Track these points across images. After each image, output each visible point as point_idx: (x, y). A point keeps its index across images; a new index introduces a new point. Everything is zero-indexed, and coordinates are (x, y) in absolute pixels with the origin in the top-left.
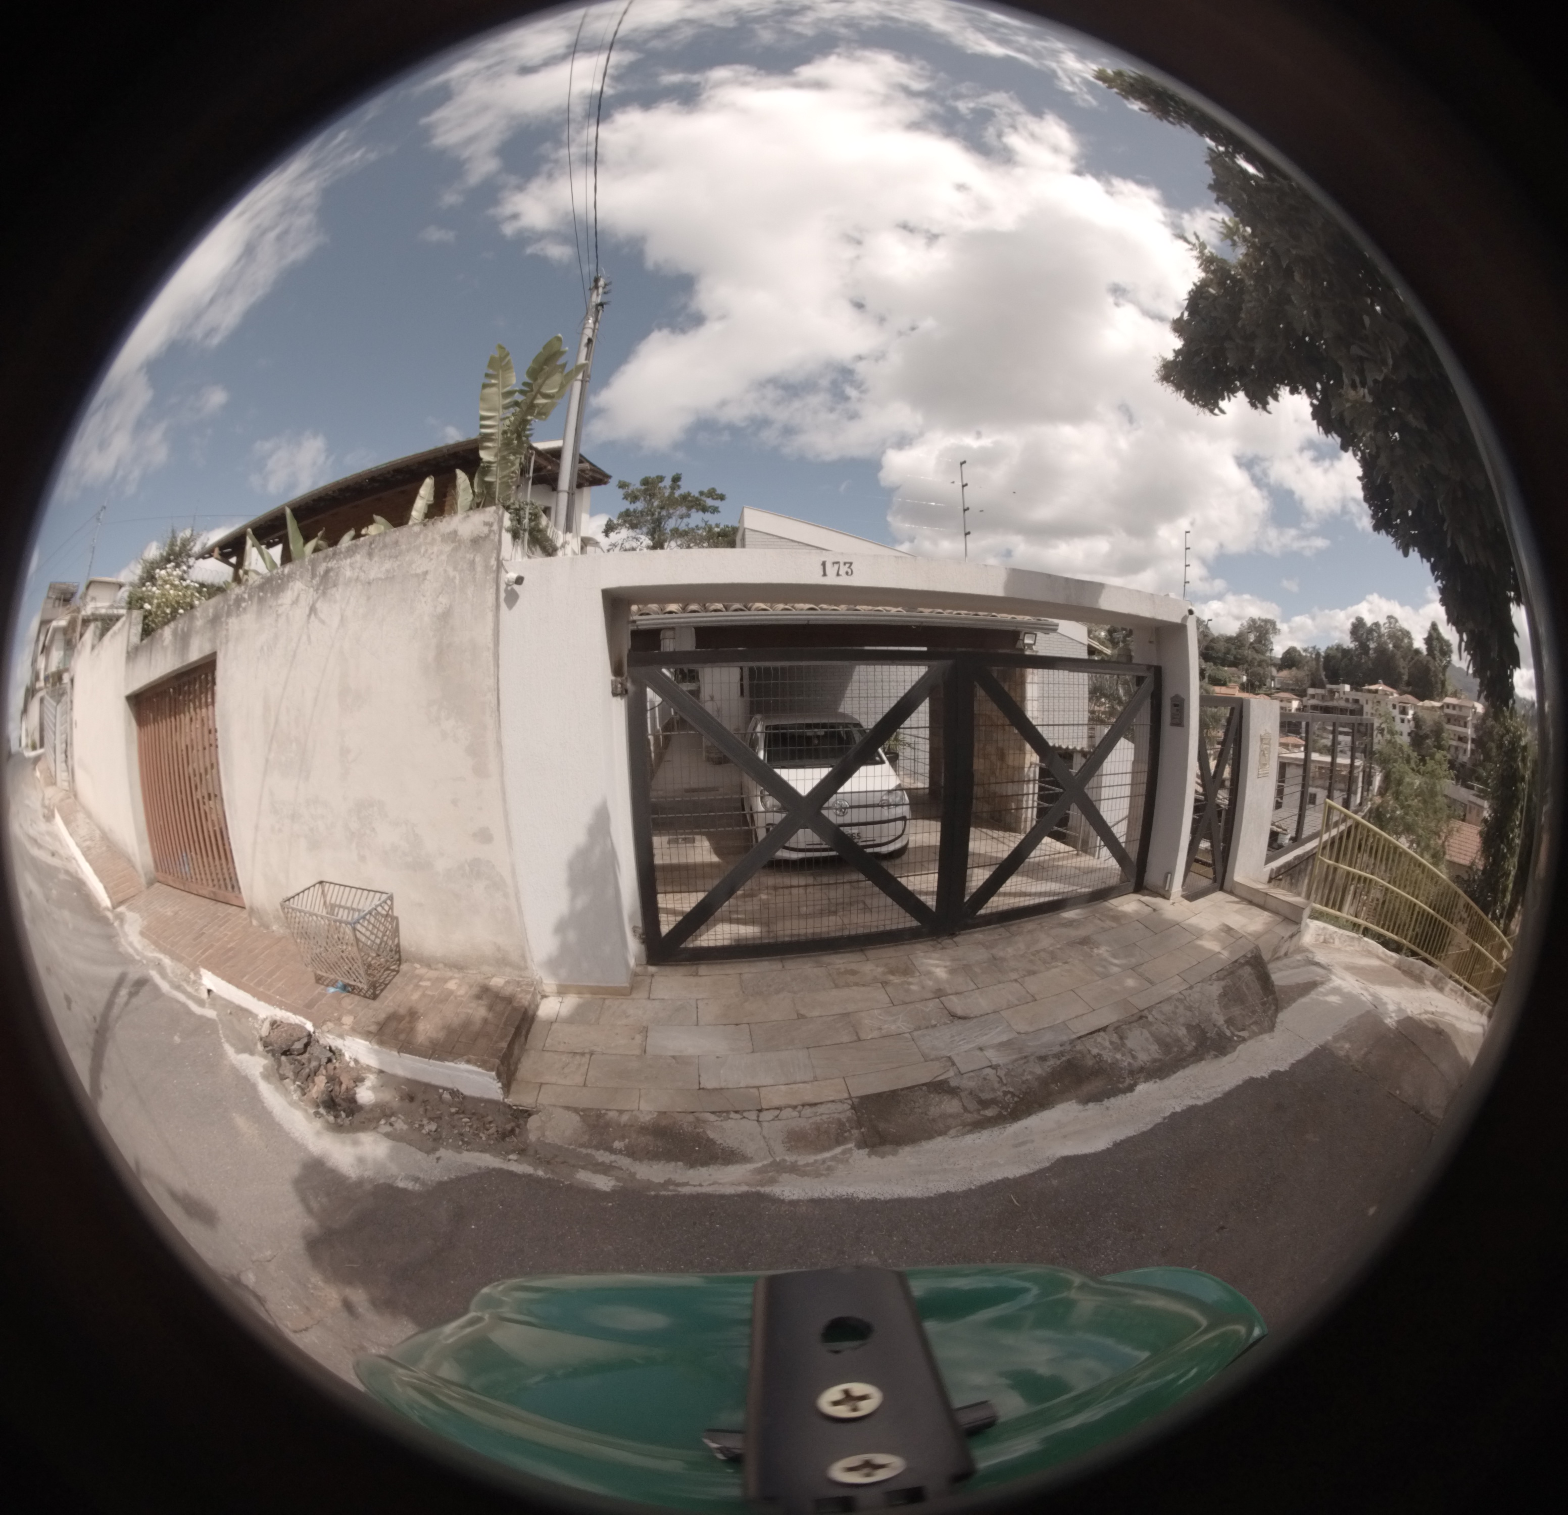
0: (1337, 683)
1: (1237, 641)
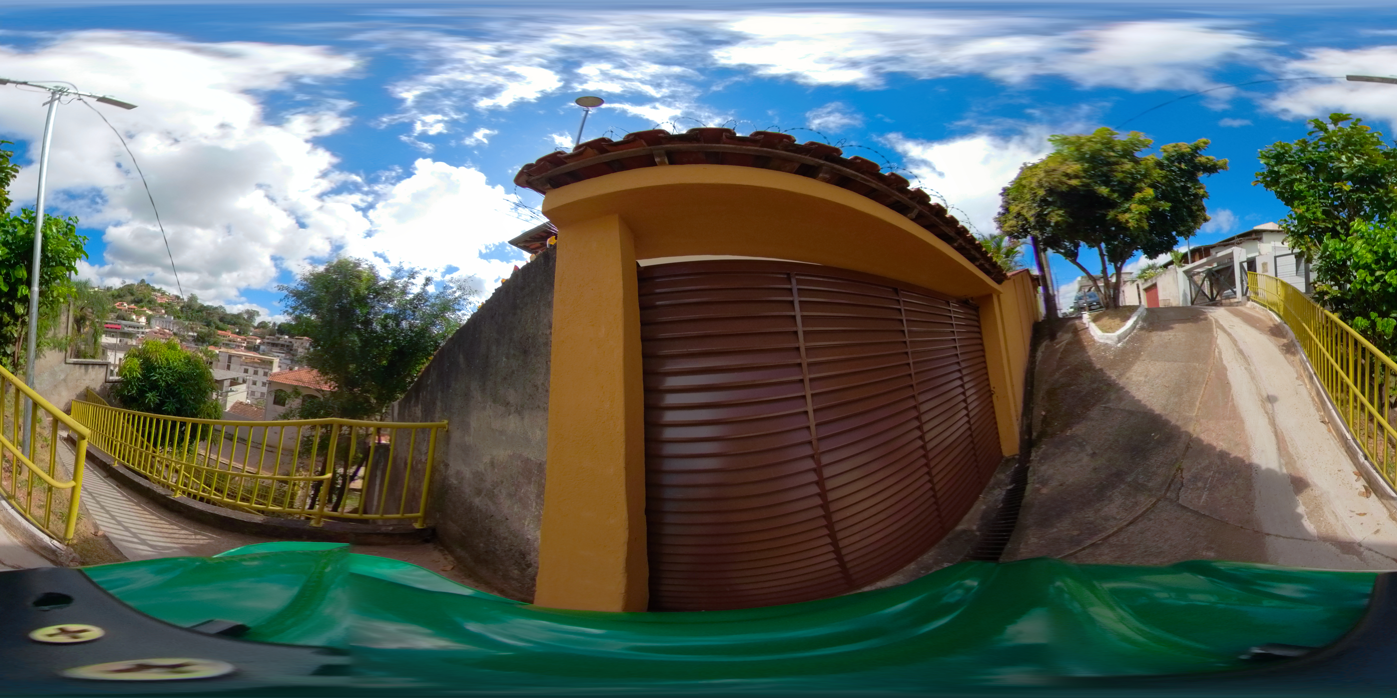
0: (282, 334)
1: (238, 316)
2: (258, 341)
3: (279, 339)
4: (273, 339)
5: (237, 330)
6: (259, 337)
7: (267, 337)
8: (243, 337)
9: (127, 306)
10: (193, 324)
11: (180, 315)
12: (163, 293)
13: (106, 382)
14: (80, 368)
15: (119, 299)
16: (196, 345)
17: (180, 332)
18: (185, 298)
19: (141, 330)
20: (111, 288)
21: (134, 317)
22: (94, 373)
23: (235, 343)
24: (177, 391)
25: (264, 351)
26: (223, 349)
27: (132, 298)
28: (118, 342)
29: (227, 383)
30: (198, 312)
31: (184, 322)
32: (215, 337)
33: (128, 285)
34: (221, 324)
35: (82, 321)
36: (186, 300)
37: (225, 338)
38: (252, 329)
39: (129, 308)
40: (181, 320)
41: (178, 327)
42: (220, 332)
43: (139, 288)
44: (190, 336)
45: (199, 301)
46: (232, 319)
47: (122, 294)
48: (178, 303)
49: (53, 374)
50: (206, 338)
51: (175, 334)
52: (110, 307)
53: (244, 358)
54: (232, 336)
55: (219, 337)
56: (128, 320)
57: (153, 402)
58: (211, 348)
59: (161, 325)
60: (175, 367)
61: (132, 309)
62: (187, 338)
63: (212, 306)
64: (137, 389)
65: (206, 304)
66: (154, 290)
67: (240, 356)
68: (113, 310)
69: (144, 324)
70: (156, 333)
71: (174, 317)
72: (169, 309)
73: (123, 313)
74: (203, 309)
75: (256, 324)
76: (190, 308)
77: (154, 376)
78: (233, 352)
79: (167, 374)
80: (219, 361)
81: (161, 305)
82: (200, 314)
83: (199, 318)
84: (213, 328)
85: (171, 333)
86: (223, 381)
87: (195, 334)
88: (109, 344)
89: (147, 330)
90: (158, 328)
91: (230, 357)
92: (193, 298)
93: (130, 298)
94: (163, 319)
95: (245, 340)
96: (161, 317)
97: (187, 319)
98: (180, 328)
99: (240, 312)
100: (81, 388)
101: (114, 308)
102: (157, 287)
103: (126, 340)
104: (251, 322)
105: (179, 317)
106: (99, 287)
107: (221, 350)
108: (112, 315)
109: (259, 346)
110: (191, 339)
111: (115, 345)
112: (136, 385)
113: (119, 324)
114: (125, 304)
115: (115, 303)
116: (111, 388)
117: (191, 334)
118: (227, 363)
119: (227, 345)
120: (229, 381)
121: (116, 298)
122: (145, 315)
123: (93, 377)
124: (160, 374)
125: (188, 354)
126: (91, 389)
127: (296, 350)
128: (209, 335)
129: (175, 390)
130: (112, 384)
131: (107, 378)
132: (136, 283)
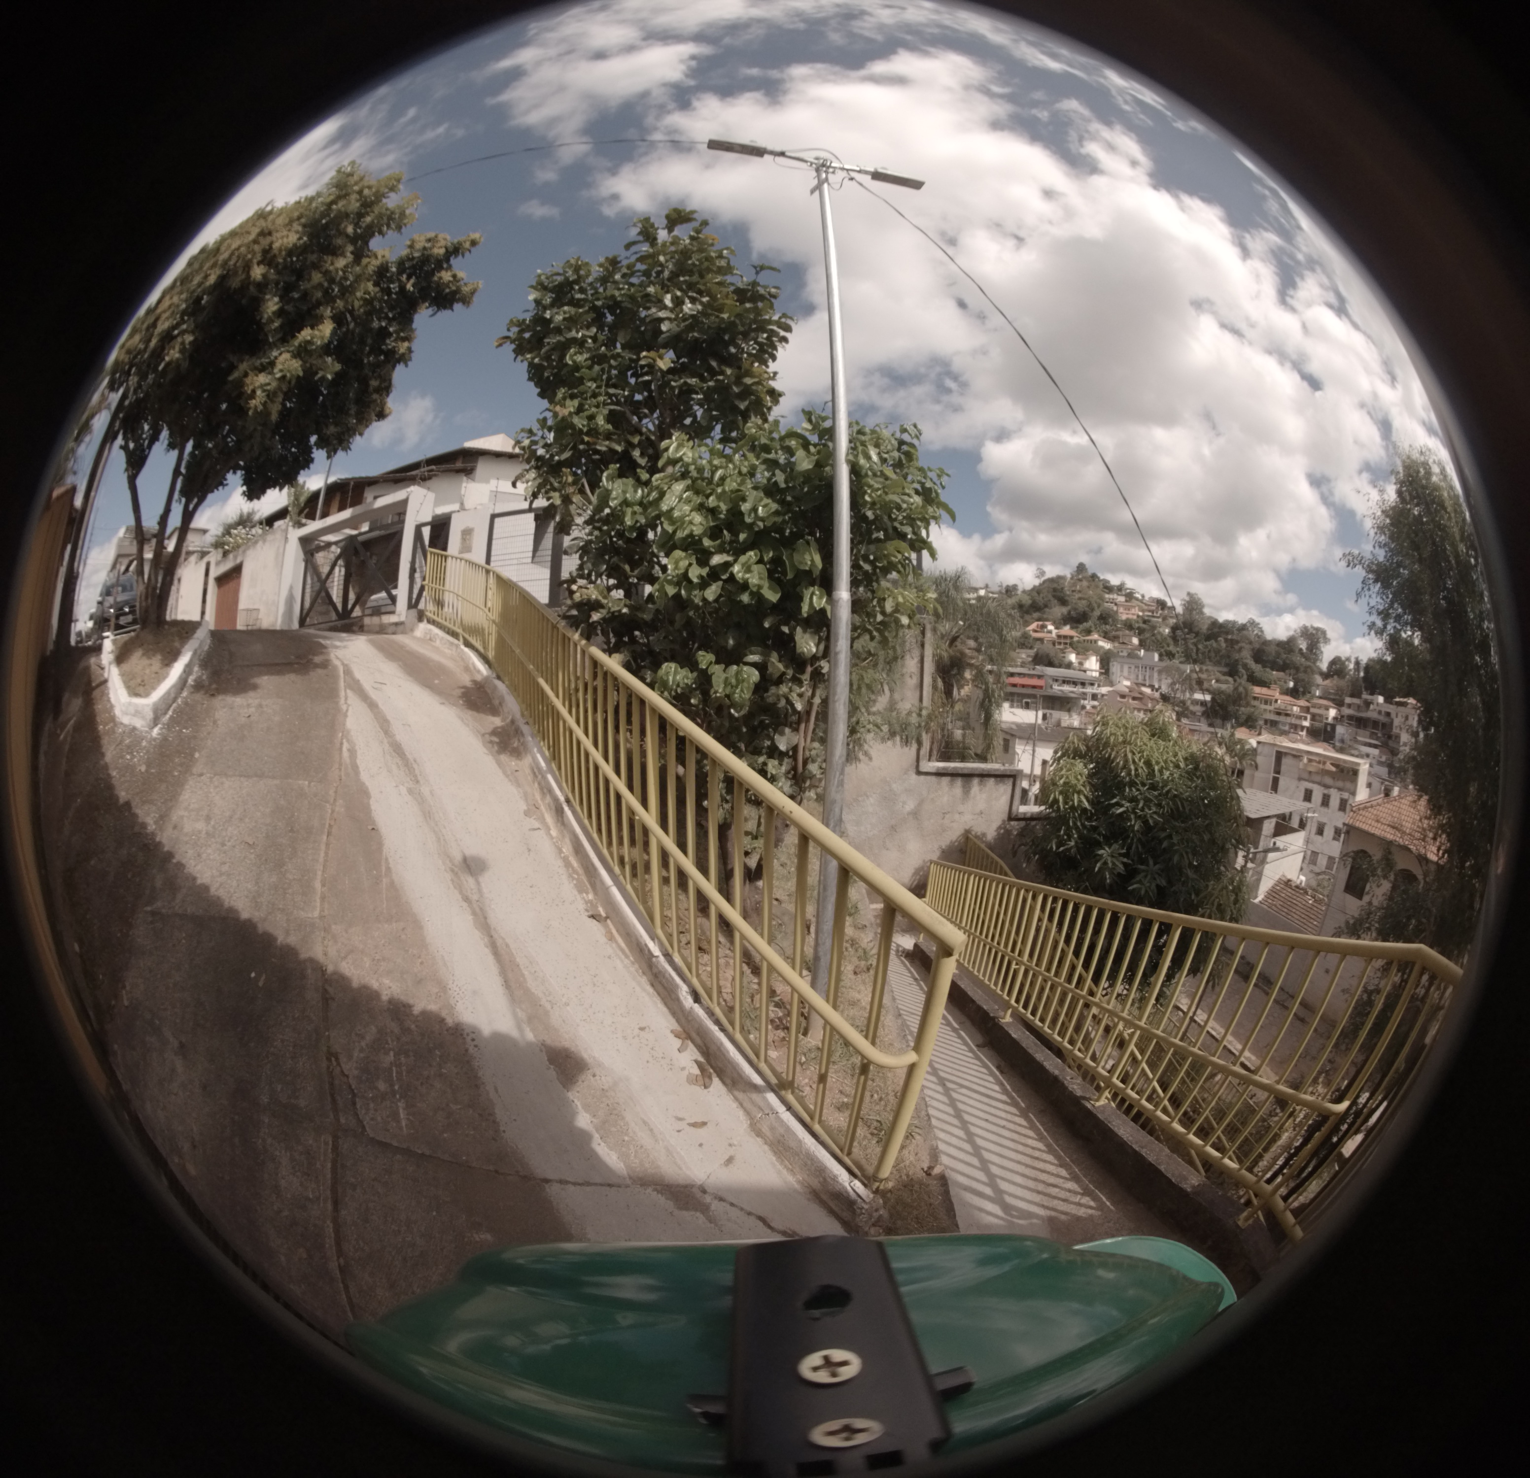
0: (1371, 692)
1: (1289, 646)
2: (1332, 713)
3: (1368, 704)
4: (1359, 706)
5: (1291, 684)
6: (1333, 700)
7: (1348, 700)
8: (1303, 703)
9: (1055, 632)
10: (1201, 671)
11: (1172, 648)
12: (1130, 596)
13: (1011, 818)
14: (952, 784)
15: (1036, 615)
16: (1211, 725)
17: (1175, 691)
18: (1177, 603)
19: (1089, 690)
20: (1015, 587)
21: (1073, 657)
22: (984, 796)
23: (1288, 720)
24: (1165, 844)
25: (1342, 741)
26: (1266, 737)
27: (1064, 610)
28: (1040, 721)
29: (1268, 827)
30: (1208, 638)
31: (1182, 666)
32: (1248, 704)
33: (1051, 580)
34: (1257, 668)
35: (954, 672)
36: (1179, 609)
37: (1268, 707)
38: (1319, 680)
39: (1059, 637)
40: (1176, 661)
41: (1170, 681)
42: (1257, 690)
43: (1074, 585)
44: (1196, 702)
45: (1207, 611)
46: (1278, 655)
47: (1040, 600)
48: (1165, 619)
49: (888, 799)
50: (1231, 708)
51: (1165, 698)
52: (1016, 634)
53: (1305, 760)
54: (1283, 701)
55: (1256, 703)
56: (1060, 666)
57: (1111, 872)
58: (1241, 733)
59: (1133, 676)
60: (1166, 783)
61: (1065, 637)
62: (1192, 708)
63: (1234, 623)
64: (1080, 837)
65: (1223, 617)
66: (1109, 588)
67: (1297, 755)
68: (1024, 642)
69: (1096, 674)
70: (1123, 696)
71: (1161, 655)
72: (1147, 635)
73: (1047, 648)
74: (1218, 630)
75: (1324, 666)
76: (1191, 631)
77: (1118, 805)
78: (1285, 743)
79: (1147, 801)
80: (1256, 767)
81: (1129, 625)
82: (1213, 643)
83: (1212, 654)
84: (1243, 681)
85: (1157, 695)
86: (1261, 820)
87: (1208, 698)
88: (1019, 725)
89: (1104, 690)
90: (1127, 683)
91: (1280, 756)
92: (1193, 604)
93: (1059, 611)
94: (1135, 661)
95: (1307, 710)
96: (1132, 655)
97: (1188, 658)
98: (1173, 684)
99: (1291, 633)
100: (953, 835)
101: (1025, 636)
102: (1115, 581)
103: (1056, 715)
104: (1314, 663)
105: (1170, 655)
106: (987, 587)
107: (1262, 738)
108: (1024, 655)
109: (1333, 727)
110: (1198, 709)
111: (1033, 727)
112: (1077, 828)
113: (1040, 677)
114: (1051, 627)
115: (1027, 623)
116: (1022, 834)
117: (1198, 696)
118: (1272, 775)
119: (1272, 725)
120: (1274, 820)
121: (1027, 612)
122: (1097, 651)
123: (981, 805)
124: (1133, 800)
125: (1195, 748)
126: (976, 837)
127: (1398, 737)
128: (1238, 698)
129: (1161, 842)
130: (1023, 823)
131: (1014, 808)
132: (1067, 573)
